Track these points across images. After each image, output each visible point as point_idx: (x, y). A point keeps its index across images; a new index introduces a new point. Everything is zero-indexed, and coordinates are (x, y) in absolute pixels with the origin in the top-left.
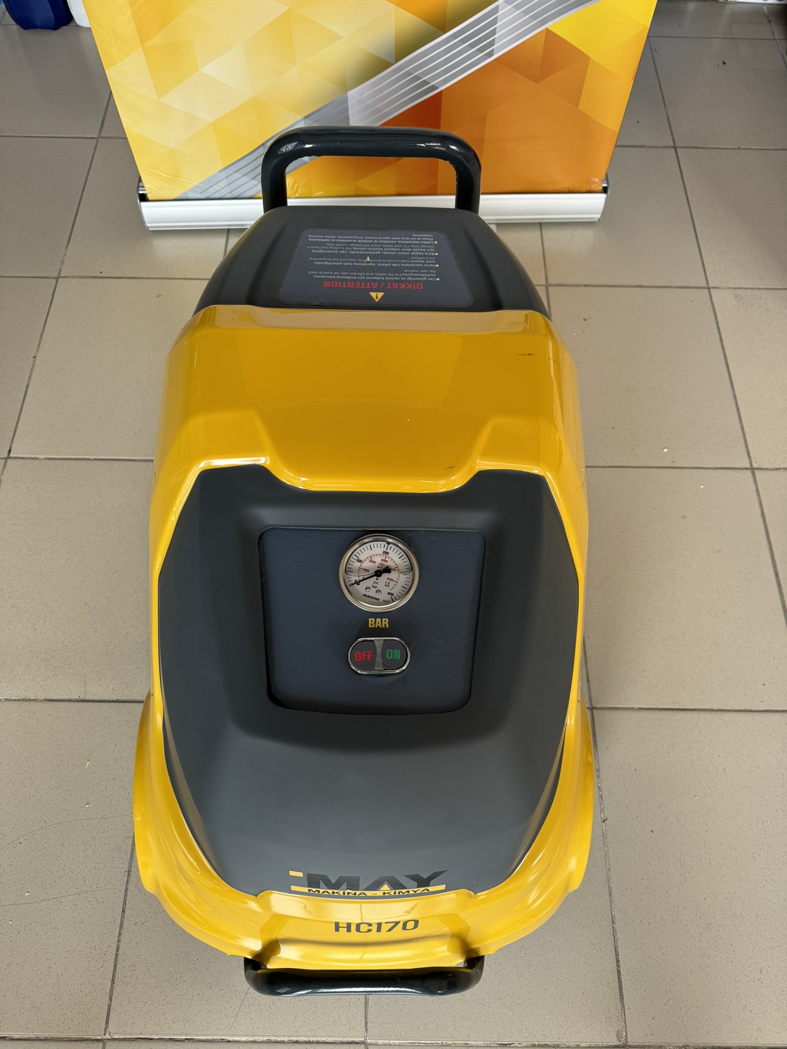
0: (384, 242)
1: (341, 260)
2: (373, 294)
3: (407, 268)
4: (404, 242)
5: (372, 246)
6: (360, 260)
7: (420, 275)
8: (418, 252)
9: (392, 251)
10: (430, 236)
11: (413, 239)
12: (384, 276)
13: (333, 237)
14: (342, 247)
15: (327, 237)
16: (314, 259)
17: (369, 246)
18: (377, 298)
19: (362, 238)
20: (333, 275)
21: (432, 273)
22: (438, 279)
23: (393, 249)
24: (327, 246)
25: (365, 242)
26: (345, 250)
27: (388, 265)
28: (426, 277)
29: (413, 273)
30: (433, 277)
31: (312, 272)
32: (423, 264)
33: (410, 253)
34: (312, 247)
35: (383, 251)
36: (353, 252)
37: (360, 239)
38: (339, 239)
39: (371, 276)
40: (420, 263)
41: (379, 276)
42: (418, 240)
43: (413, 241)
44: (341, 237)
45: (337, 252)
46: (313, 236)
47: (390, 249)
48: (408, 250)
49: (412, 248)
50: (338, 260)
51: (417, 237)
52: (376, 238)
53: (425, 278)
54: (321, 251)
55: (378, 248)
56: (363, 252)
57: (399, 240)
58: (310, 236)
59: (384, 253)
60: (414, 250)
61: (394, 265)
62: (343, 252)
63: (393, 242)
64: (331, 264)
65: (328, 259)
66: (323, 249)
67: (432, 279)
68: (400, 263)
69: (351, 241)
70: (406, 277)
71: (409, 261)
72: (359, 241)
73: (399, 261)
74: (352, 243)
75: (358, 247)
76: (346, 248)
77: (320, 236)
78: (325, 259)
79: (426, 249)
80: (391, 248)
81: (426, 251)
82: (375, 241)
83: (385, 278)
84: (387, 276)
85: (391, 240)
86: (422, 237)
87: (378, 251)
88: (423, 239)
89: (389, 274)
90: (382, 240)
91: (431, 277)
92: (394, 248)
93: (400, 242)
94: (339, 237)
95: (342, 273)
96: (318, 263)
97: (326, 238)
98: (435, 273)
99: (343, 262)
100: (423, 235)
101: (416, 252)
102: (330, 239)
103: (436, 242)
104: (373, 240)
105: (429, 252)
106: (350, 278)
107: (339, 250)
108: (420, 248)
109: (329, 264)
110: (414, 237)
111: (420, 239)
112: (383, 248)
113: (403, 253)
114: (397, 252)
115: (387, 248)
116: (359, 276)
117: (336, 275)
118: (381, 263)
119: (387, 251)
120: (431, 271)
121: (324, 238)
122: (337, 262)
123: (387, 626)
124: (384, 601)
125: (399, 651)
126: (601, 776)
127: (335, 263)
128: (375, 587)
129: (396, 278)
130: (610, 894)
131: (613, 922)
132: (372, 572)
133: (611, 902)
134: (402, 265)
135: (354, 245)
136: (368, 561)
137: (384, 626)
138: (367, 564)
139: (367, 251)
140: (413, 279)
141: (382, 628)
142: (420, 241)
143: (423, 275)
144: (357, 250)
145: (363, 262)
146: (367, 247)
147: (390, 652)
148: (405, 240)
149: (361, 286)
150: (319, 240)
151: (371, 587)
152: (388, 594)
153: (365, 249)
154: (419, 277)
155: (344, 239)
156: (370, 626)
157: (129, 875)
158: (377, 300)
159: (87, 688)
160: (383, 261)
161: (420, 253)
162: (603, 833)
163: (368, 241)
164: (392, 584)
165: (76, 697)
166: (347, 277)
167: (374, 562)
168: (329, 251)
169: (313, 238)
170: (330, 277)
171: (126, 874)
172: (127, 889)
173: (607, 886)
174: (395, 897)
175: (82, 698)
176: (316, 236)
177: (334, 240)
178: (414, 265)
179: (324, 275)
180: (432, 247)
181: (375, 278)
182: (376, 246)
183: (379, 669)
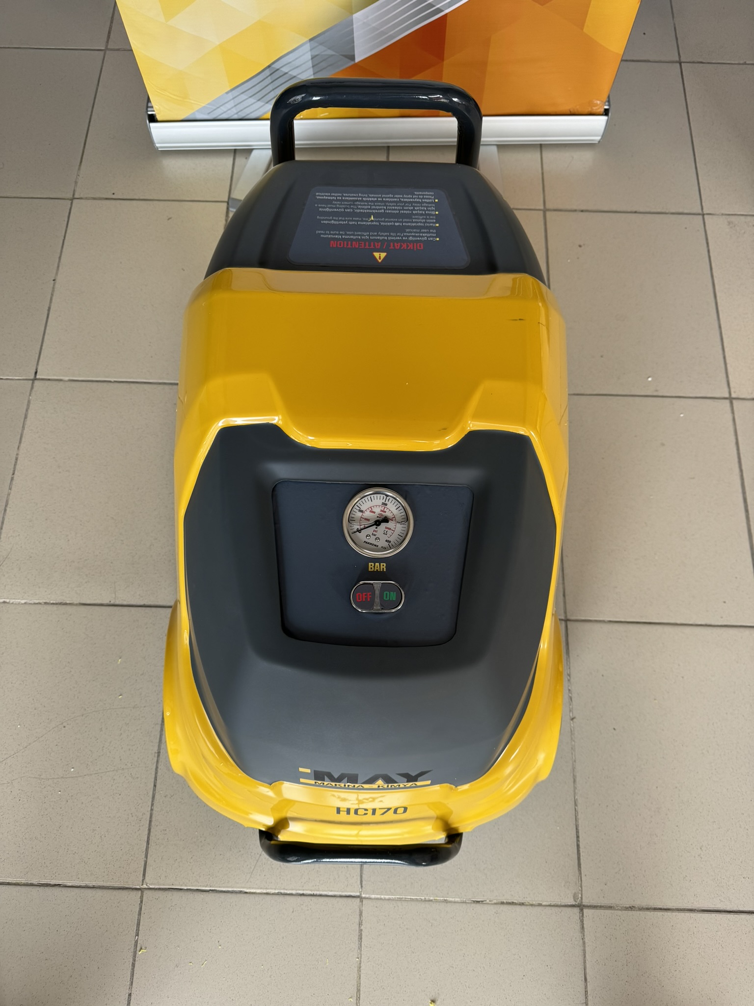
0: (388, 199)
1: (346, 219)
2: (377, 255)
3: (409, 227)
4: (406, 200)
5: (376, 204)
6: (364, 219)
7: (421, 235)
8: (420, 210)
9: (395, 210)
10: (431, 193)
11: (415, 196)
12: (387, 236)
13: (339, 195)
14: (348, 205)
15: (333, 194)
16: (322, 218)
17: (372, 204)
18: (380, 258)
19: (367, 195)
20: (339, 234)
21: (432, 233)
22: (438, 239)
23: (396, 208)
24: (334, 204)
25: (369, 200)
26: (350, 208)
27: (391, 224)
28: (427, 236)
29: (414, 232)
30: (433, 237)
31: (320, 232)
32: (424, 223)
33: (412, 212)
34: (319, 205)
35: (387, 209)
36: (358, 211)
37: (365, 197)
38: (345, 196)
39: (375, 236)
40: (421, 222)
41: (382, 236)
42: (420, 198)
43: (415, 198)
44: (346, 195)
45: (343, 210)
46: (320, 194)
47: (393, 208)
48: (410, 208)
49: (414, 207)
50: (344, 219)
51: (419, 195)
52: (380, 196)
53: (426, 238)
54: (327, 209)
55: (381, 206)
56: (368, 211)
57: (402, 198)
58: (318, 194)
59: (388, 211)
60: (416, 208)
61: (397, 224)
62: (349, 210)
63: (396, 200)
64: (337, 223)
65: (334, 218)
66: (330, 208)
67: (432, 239)
68: (402, 222)
69: (356, 199)
70: (408, 237)
71: (411, 220)
72: (364, 199)
73: (401, 220)
74: (357, 201)
75: (363, 205)
76: (352, 206)
77: (327, 194)
78: (331, 218)
79: (427, 207)
80: (394, 206)
81: (427, 210)
82: (379, 199)
83: (387, 238)
84: (390, 236)
85: (393, 198)
86: (423, 195)
87: (381, 209)
88: (424, 197)
89: (392, 234)
90: (386, 198)
91: (430, 237)
92: (397, 206)
93: (402, 200)
94: (344, 195)
95: (348, 233)
96: (325, 222)
97: (332, 196)
98: (435, 233)
99: (348, 221)
100: (424, 193)
101: (417, 210)
102: (336, 197)
103: (437, 201)
104: (377, 198)
105: (429, 210)
106: (355, 237)
107: (344, 209)
108: (422, 206)
109: (335, 222)
110: (416, 195)
111: (422, 197)
112: (387, 206)
113: (405, 212)
114: (399, 210)
115: (390, 206)
116: (363, 235)
117: (342, 235)
118: (384, 221)
119: (390, 209)
120: (431, 231)
121: (330, 196)
122: (343, 221)
123: (385, 570)
124: (382, 547)
125: (395, 593)
126: (572, 680)
127: (341, 222)
128: (375, 535)
129: (398, 238)
130: (574, 781)
131: (576, 805)
132: (372, 522)
133: (575, 788)
134: (404, 224)
135: (359, 203)
136: (368, 511)
137: (382, 570)
138: (367, 514)
139: (372, 209)
140: (414, 239)
141: (380, 571)
142: (422, 199)
143: (424, 235)
144: (362, 209)
145: (367, 221)
146: (371, 206)
147: (387, 594)
148: (407, 198)
149: (365, 246)
150: (326, 198)
151: (371, 535)
152: (386, 541)
153: (369, 207)
154: (420, 236)
155: (350, 197)
156: (370, 570)
157: (158, 756)
158: (380, 261)
159: (117, 594)
160: (386, 220)
161: (421, 212)
162: (571, 729)
163: (372, 199)
164: (390, 532)
165: (106, 602)
166: (352, 237)
167: (374, 512)
168: (335, 210)
169: (321, 196)
170: (336, 236)
171: (156, 755)
172: (157, 768)
173: (572, 775)
174: (387, 789)
175: (112, 602)
176: (323, 194)
177: (340, 198)
178: (415, 224)
179: (330, 234)
180: (434, 205)
181: (378, 238)
182: (380, 204)
183: (377, 608)
